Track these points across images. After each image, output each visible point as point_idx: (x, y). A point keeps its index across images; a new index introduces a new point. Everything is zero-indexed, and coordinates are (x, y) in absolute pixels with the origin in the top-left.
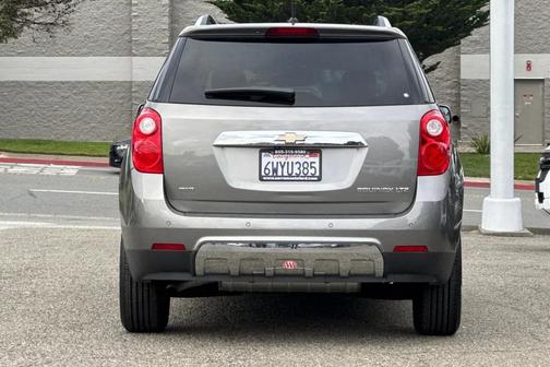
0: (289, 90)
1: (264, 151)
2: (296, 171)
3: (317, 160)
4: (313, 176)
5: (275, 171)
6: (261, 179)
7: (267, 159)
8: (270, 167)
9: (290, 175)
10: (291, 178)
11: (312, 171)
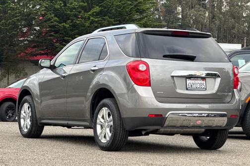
0: (195, 55)
1: (188, 78)
2: (198, 86)
3: (204, 82)
4: (204, 88)
5: (192, 86)
6: (187, 89)
7: (189, 81)
8: (190, 84)
9: (196, 88)
10: (197, 89)
11: (203, 86)
